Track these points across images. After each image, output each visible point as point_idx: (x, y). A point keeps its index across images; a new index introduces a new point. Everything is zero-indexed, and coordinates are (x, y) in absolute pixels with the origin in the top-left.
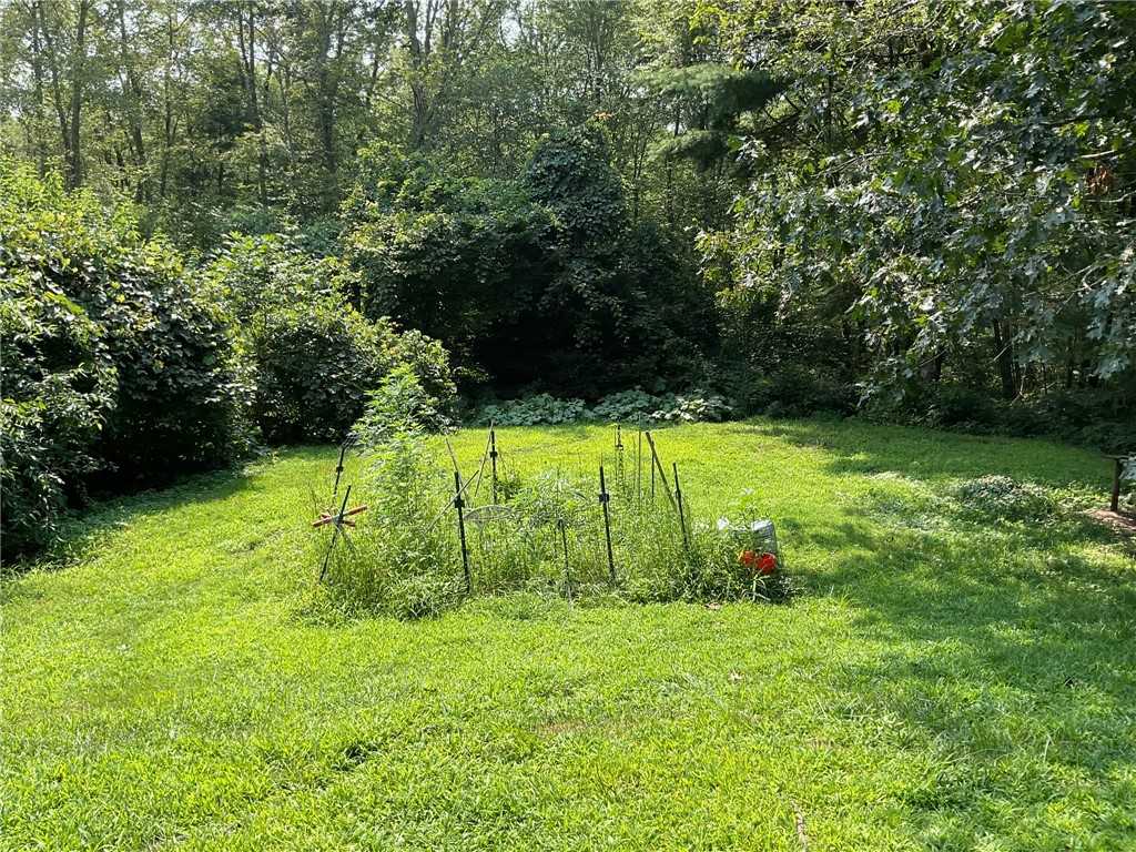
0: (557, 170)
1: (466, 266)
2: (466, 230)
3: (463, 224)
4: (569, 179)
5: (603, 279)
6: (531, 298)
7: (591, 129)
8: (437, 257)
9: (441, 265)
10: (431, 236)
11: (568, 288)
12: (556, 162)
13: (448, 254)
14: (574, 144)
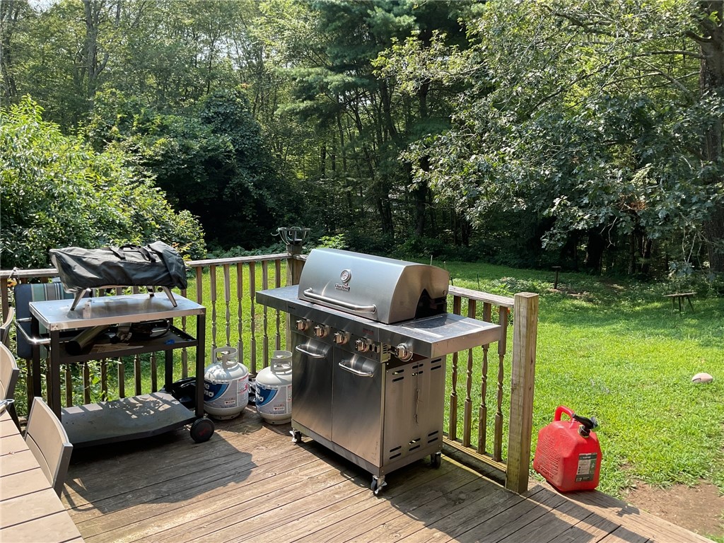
0: (222, 115)
1: (188, 171)
2: (186, 149)
3: (183, 146)
4: (230, 121)
5: (258, 180)
6: (217, 190)
7: (239, 92)
8: (172, 165)
9: (174, 170)
10: (167, 152)
11: (241, 185)
12: (221, 110)
13: (178, 164)
14: (231, 100)
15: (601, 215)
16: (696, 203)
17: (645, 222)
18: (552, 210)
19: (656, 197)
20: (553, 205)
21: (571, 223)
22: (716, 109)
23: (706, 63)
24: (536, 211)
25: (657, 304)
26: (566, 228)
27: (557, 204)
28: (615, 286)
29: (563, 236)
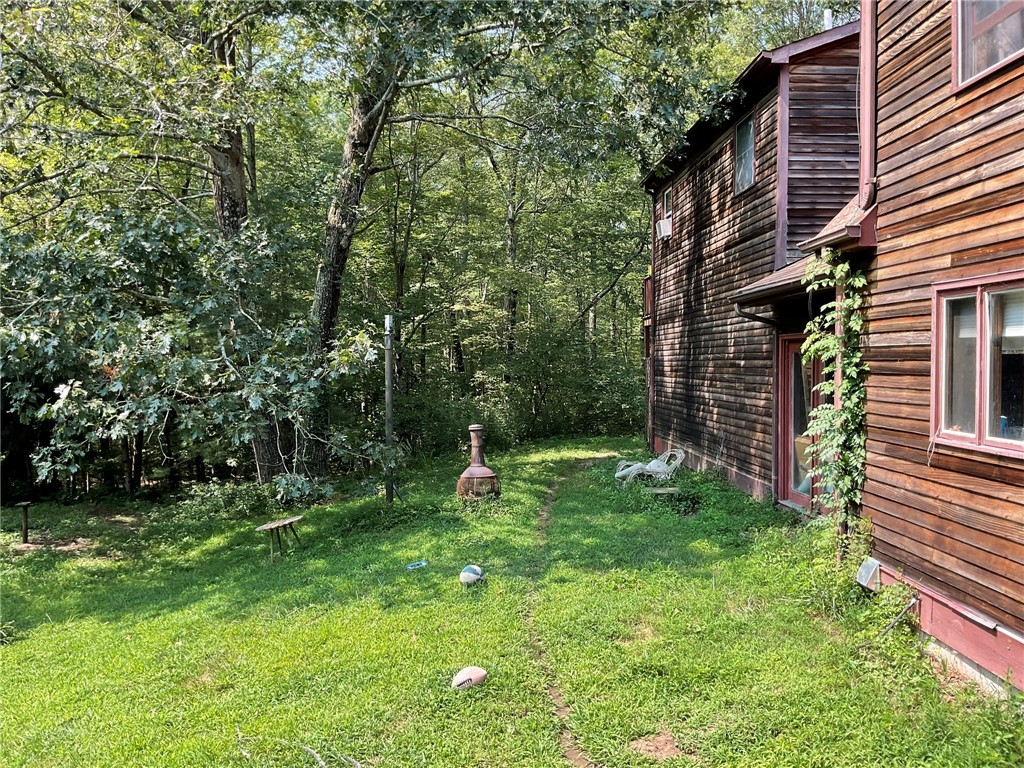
15: (150, 411)
16: (295, 383)
17: (221, 417)
18: (55, 407)
19: (229, 376)
20: (57, 397)
21: (90, 429)
22: (264, 247)
23: (222, 182)
24: (16, 412)
25: (216, 541)
26: (79, 438)
27: (64, 395)
28: (118, 517)
29: (77, 453)
